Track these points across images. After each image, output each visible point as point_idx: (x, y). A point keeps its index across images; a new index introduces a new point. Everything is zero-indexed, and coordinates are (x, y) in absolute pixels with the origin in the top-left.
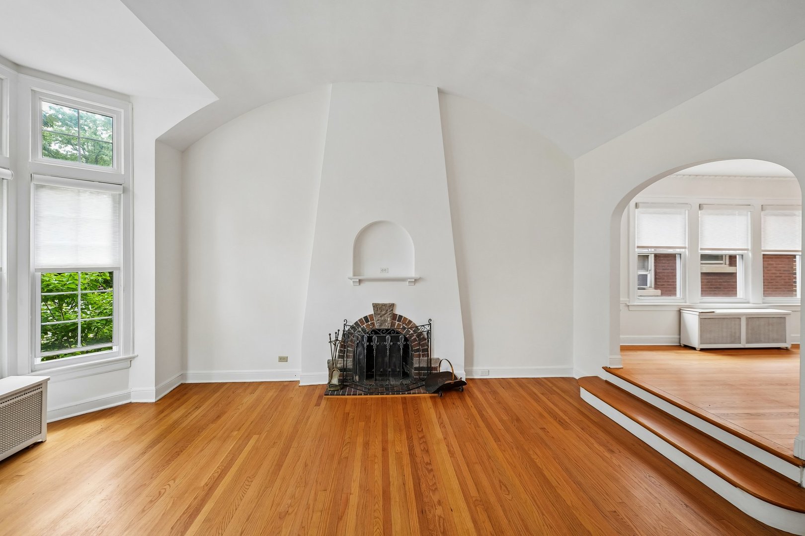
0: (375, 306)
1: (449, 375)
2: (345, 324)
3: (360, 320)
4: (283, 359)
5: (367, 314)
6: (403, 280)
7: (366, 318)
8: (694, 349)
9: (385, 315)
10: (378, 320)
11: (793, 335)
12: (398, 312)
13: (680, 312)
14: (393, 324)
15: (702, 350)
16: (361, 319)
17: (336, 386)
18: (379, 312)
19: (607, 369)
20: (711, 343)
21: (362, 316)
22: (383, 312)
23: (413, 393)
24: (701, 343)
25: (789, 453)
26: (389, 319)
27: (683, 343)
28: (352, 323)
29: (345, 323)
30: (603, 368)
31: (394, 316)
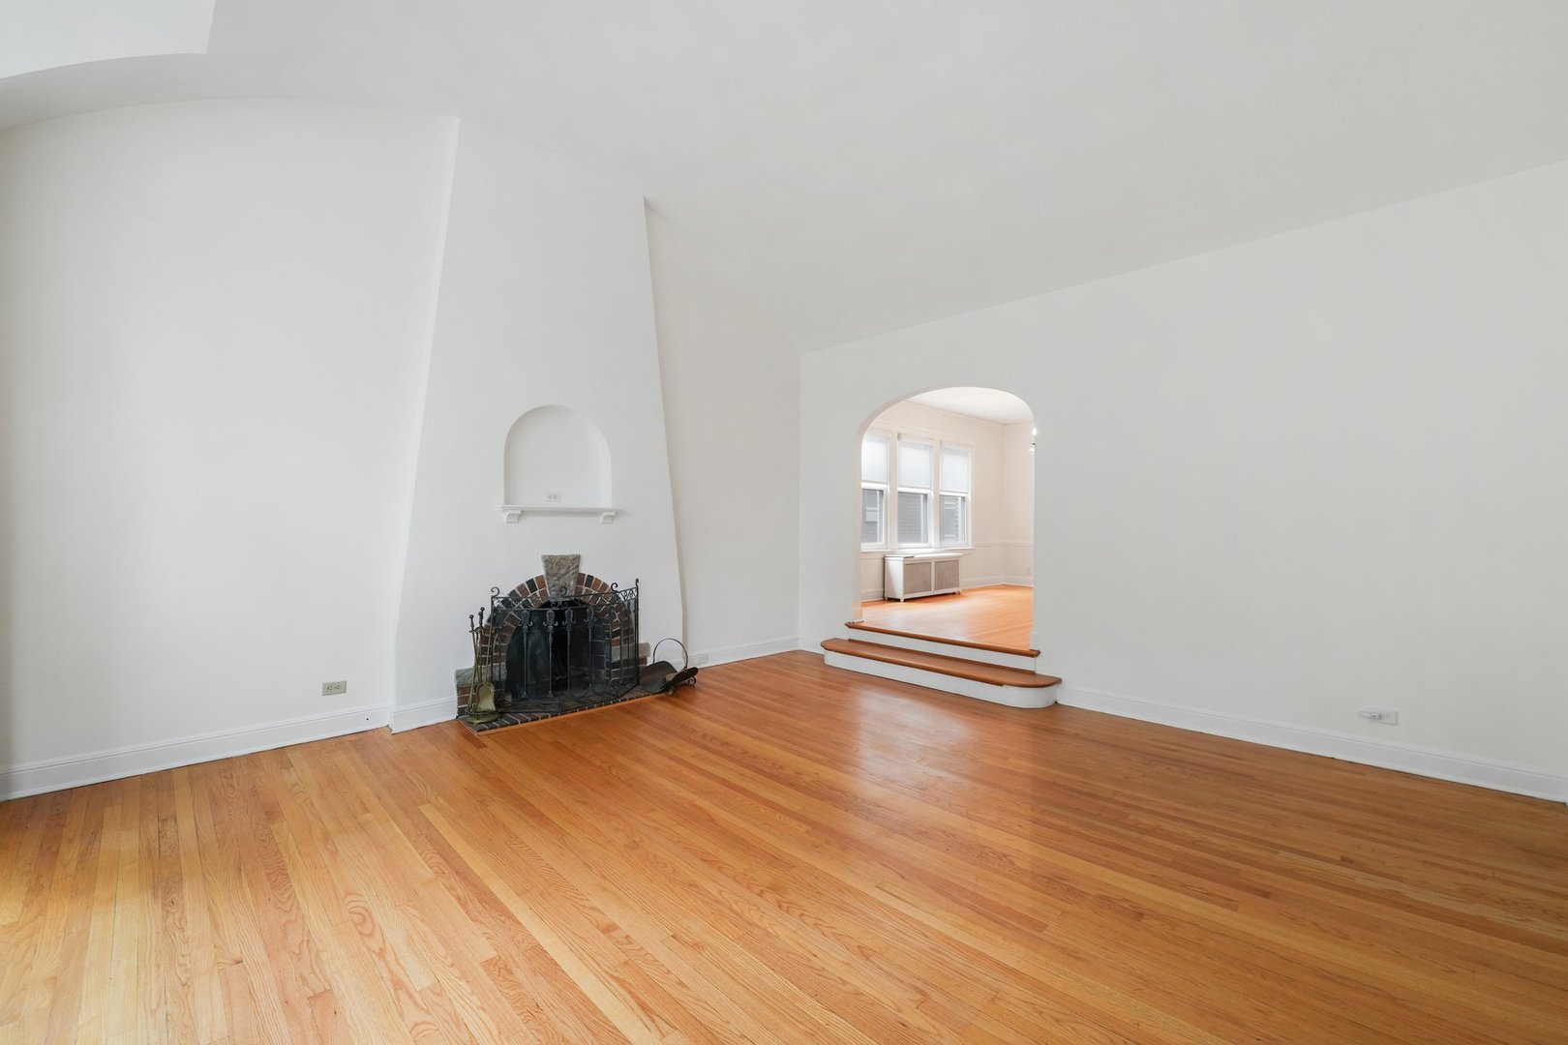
0: (549, 561)
1: (664, 666)
2: (493, 597)
3: (521, 587)
4: (334, 688)
5: (533, 576)
6: (594, 513)
7: (531, 583)
8: (898, 600)
9: (566, 576)
10: (554, 586)
11: (965, 580)
12: (585, 569)
13: (884, 560)
14: (578, 591)
15: (906, 600)
16: (522, 585)
17: (493, 713)
18: (555, 571)
19: (851, 626)
20: (911, 593)
21: (523, 581)
22: (563, 571)
23: (630, 699)
24: (905, 593)
25: (1026, 649)
26: (572, 583)
27: (887, 595)
28: (505, 593)
29: (494, 594)
30: (847, 625)
31: (580, 578)
